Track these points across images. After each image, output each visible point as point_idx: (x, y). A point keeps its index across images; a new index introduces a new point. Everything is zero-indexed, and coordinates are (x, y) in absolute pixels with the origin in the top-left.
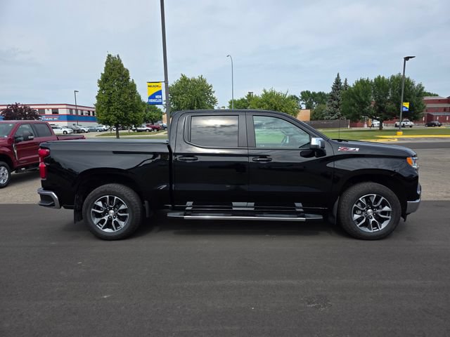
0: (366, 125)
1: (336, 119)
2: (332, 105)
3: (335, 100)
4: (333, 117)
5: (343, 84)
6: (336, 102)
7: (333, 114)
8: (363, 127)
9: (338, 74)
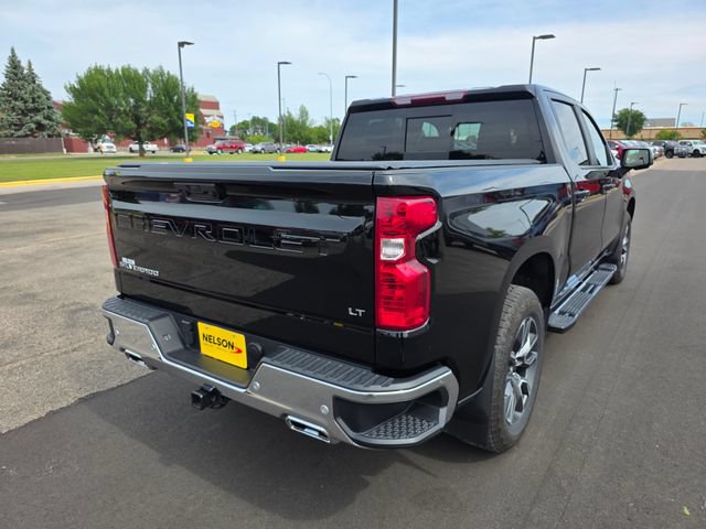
0: (91, 149)
1: (27, 136)
2: (13, 109)
3: (16, 99)
4: (21, 133)
5: (25, 72)
6: (19, 104)
7: (20, 126)
8: (86, 151)
9: (13, 50)
